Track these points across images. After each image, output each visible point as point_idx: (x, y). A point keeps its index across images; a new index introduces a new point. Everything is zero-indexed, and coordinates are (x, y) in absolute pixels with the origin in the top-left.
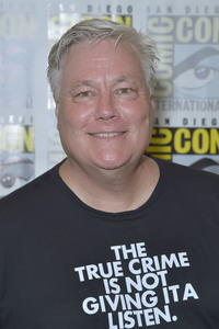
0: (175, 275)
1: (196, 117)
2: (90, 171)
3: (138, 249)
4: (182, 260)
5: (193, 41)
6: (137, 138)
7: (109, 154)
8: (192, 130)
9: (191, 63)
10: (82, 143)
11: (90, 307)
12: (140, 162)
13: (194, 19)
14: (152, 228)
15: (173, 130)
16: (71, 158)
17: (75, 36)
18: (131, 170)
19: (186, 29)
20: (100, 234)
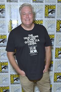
0: (37, 38)
1: (39, 19)
2: (25, 25)
3: (32, 35)
4: (37, 36)
5: (39, 9)
6: (31, 21)
7: (28, 23)
8: (39, 21)
9: (38, 12)
10: (24, 21)
11: (26, 42)
12: (32, 24)
13: (39, 6)
14: (33, 32)
15: (36, 21)
16: (23, 23)
17: (23, 6)
18: (31, 25)
19: (38, 7)
20: (27, 33)
